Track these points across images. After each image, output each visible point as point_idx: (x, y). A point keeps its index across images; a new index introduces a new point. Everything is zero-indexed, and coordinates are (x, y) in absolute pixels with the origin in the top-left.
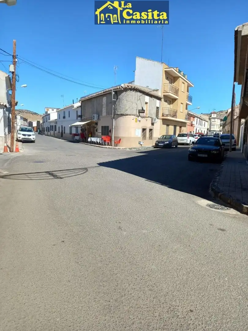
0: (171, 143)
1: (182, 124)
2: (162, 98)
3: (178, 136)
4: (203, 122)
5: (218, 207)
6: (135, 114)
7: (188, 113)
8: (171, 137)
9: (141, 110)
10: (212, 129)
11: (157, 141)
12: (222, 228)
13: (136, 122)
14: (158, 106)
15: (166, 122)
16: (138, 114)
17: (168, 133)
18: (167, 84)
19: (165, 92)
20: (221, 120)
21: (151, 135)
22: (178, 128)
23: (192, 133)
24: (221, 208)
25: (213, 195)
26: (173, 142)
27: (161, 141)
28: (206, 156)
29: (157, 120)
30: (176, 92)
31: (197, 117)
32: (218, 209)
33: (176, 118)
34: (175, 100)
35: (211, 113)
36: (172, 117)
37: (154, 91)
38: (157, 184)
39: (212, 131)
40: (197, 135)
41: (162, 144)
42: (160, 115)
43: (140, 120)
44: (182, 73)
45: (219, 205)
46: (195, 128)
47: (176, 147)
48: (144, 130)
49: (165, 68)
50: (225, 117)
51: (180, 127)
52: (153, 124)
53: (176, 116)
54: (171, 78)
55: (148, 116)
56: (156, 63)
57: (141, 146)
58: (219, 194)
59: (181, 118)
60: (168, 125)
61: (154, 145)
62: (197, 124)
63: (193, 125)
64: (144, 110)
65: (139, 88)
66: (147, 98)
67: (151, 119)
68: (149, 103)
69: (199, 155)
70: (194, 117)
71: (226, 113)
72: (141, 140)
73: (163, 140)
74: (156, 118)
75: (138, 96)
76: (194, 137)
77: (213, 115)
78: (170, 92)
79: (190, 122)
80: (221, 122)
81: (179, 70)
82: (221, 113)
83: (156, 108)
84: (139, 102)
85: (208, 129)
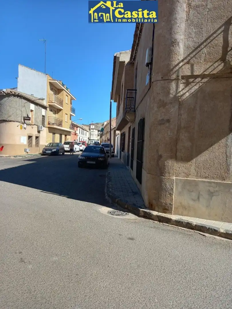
0: (59, 150)
1: (67, 133)
2: (47, 107)
3: (64, 144)
4: (85, 132)
5: (118, 213)
6: (20, 121)
7: (72, 123)
8: (58, 145)
9: (26, 117)
10: (91, 139)
11: (44, 149)
12: (130, 236)
13: (21, 129)
14: (44, 115)
15: (52, 131)
16: (23, 121)
17: (54, 141)
18: (52, 95)
19: (50, 102)
20: (99, 131)
21: (37, 142)
22: (63, 136)
23: (76, 141)
24: (120, 213)
25: (110, 201)
26: (60, 149)
27: (48, 148)
28: (94, 163)
29: (43, 128)
30: (61, 103)
31: (80, 127)
32: (119, 215)
33: (62, 127)
34: (60, 110)
35: (90, 125)
36: (58, 126)
37: (40, 99)
38: (55, 195)
39: (91, 140)
40: (81, 143)
41: (49, 152)
42: (46, 123)
43: (25, 127)
44: (65, 86)
45: (119, 211)
46: (78, 137)
47: (63, 154)
48: (30, 137)
49: (49, 80)
50: (102, 128)
51: (66, 136)
52: (39, 132)
53: (62, 125)
54: (56, 90)
55: (34, 124)
56: (40, 73)
57: (28, 153)
58: (117, 200)
59: (66, 127)
60: (54, 134)
61: (41, 152)
62: (80, 133)
63: (77, 134)
64: (30, 118)
65: (24, 95)
66: (32, 106)
67: (37, 127)
68: (34, 111)
69: (88, 162)
70: (77, 127)
71: (103, 125)
72: (27, 147)
73: (50, 148)
74: (42, 126)
75: (23, 103)
76: (79, 145)
77: (91, 126)
78: (55, 102)
79: (74, 131)
80: (98, 132)
81: (62, 83)
82: (97, 125)
83: (42, 116)
84: (23, 109)
85: (89, 138)
